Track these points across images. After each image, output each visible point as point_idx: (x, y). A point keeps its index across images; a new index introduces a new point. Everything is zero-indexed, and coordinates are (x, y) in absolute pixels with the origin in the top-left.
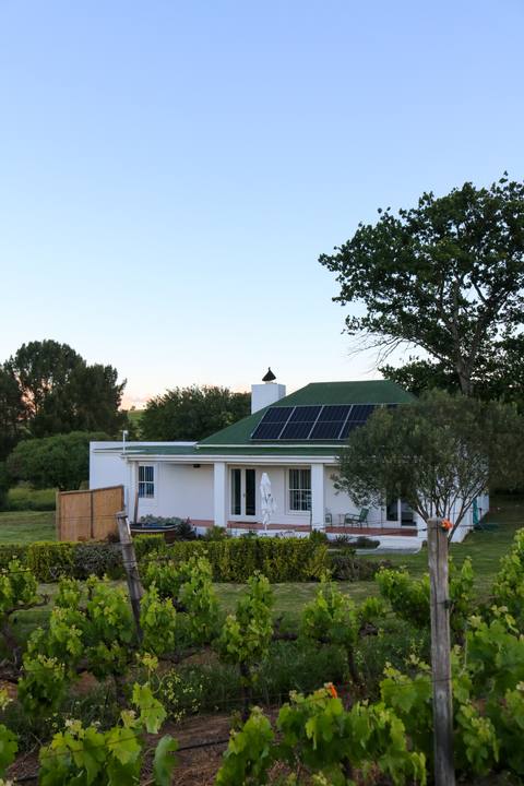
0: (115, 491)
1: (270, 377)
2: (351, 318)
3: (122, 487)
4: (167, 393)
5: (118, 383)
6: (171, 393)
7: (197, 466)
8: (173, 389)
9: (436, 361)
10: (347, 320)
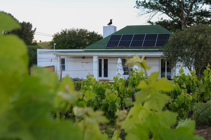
0: (51, 68)
1: (111, 23)
2: (138, 1)
3: (54, 66)
4: (62, 31)
5: (33, 29)
6: (64, 31)
7: (84, 57)
8: (64, 30)
9: (171, 19)
10: (137, 2)
